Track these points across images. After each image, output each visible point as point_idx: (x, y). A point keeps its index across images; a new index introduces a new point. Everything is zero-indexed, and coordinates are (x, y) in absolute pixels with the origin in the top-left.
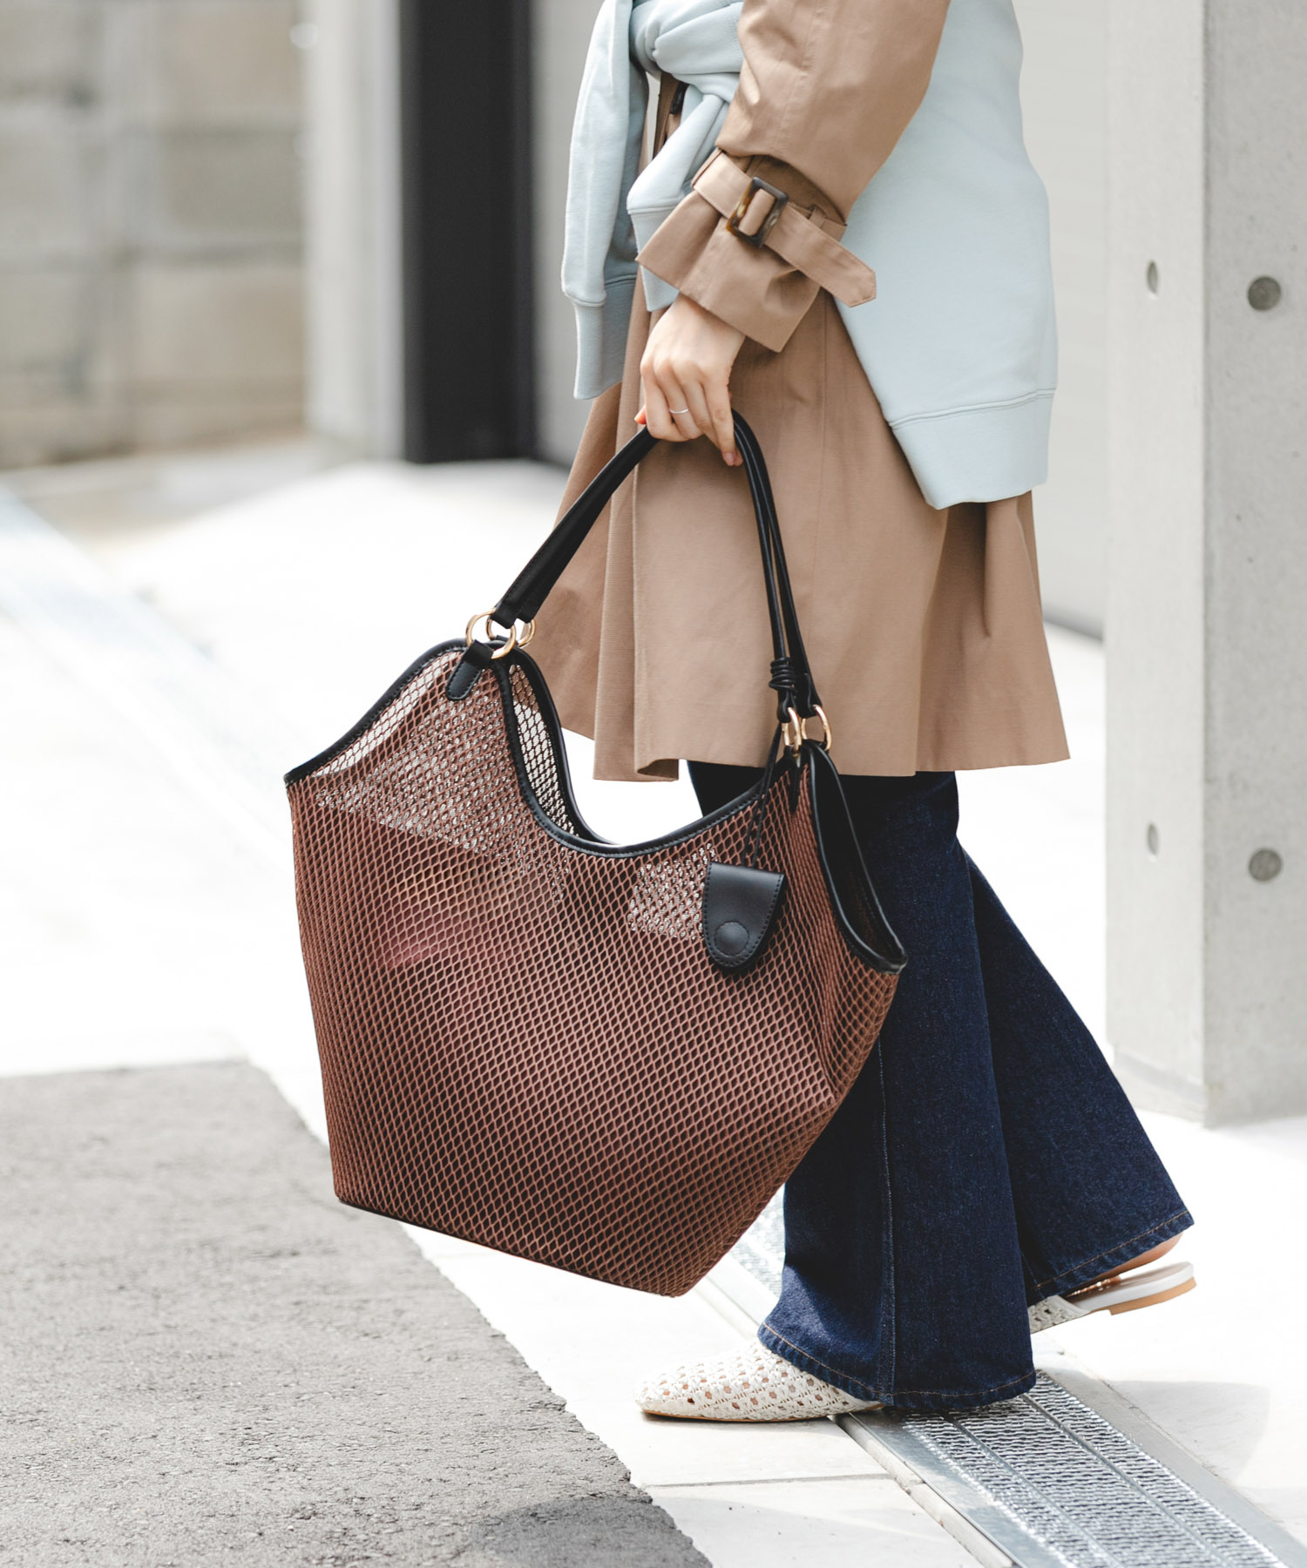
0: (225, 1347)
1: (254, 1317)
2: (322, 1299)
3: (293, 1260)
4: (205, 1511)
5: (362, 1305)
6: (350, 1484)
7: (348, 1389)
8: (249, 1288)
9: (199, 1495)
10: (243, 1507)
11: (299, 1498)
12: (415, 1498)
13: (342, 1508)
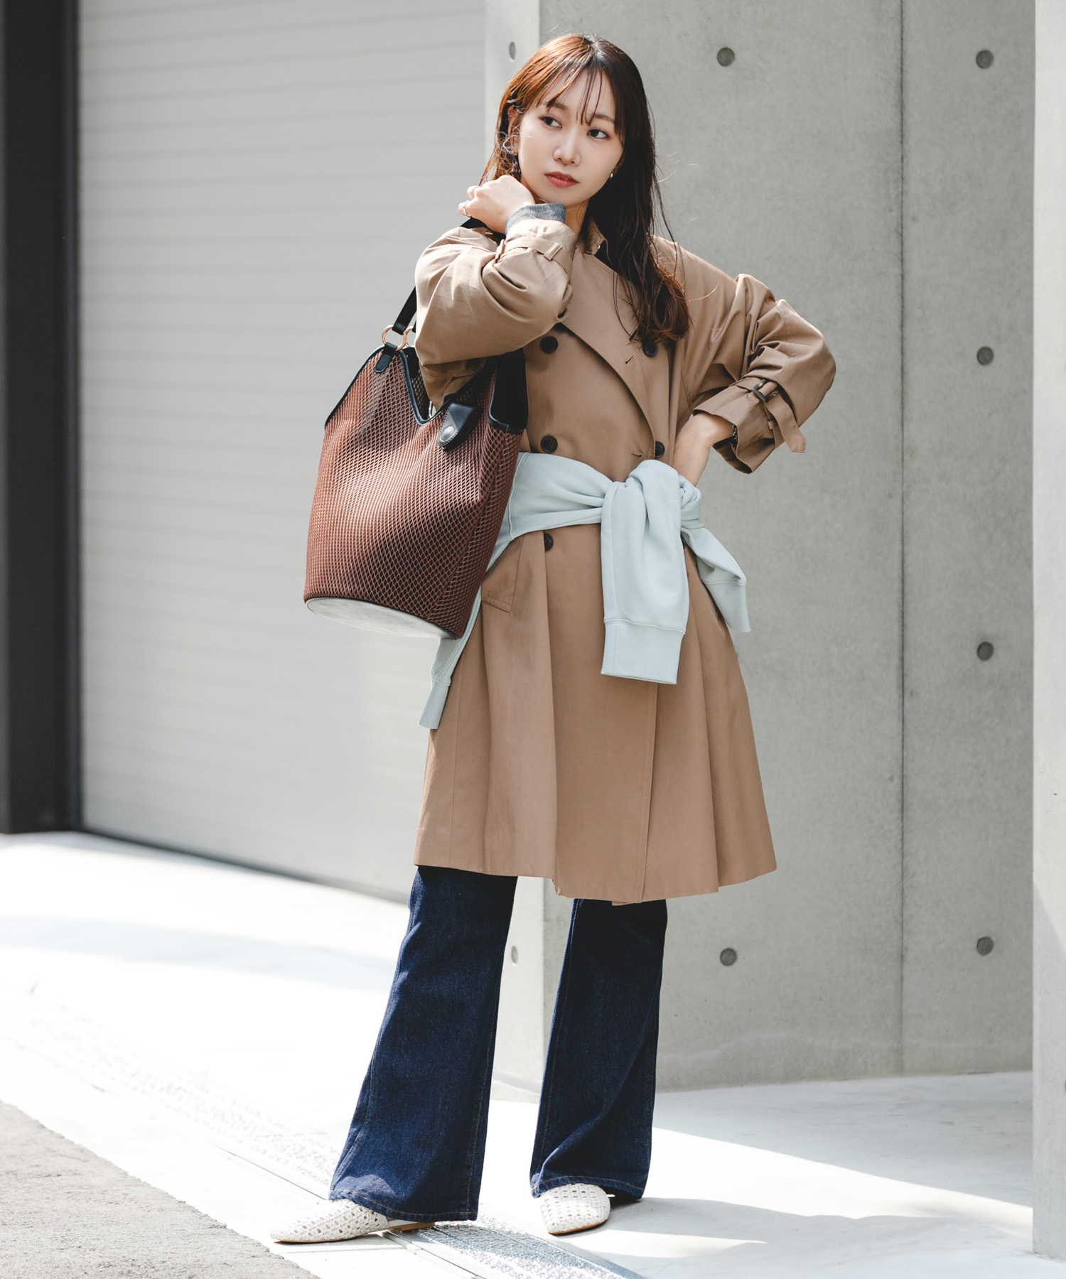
0: (36, 1209)
1: (48, 1198)
2: (82, 1191)
3: (59, 1177)
4: (54, 1266)
5: (104, 1192)
6: (125, 1255)
7: (109, 1222)
8: (40, 1188)
9: (48, 1260)
10: (73, 1264)
11: (100, 1261)
12: (160, 1259)
13: (124, 1263)
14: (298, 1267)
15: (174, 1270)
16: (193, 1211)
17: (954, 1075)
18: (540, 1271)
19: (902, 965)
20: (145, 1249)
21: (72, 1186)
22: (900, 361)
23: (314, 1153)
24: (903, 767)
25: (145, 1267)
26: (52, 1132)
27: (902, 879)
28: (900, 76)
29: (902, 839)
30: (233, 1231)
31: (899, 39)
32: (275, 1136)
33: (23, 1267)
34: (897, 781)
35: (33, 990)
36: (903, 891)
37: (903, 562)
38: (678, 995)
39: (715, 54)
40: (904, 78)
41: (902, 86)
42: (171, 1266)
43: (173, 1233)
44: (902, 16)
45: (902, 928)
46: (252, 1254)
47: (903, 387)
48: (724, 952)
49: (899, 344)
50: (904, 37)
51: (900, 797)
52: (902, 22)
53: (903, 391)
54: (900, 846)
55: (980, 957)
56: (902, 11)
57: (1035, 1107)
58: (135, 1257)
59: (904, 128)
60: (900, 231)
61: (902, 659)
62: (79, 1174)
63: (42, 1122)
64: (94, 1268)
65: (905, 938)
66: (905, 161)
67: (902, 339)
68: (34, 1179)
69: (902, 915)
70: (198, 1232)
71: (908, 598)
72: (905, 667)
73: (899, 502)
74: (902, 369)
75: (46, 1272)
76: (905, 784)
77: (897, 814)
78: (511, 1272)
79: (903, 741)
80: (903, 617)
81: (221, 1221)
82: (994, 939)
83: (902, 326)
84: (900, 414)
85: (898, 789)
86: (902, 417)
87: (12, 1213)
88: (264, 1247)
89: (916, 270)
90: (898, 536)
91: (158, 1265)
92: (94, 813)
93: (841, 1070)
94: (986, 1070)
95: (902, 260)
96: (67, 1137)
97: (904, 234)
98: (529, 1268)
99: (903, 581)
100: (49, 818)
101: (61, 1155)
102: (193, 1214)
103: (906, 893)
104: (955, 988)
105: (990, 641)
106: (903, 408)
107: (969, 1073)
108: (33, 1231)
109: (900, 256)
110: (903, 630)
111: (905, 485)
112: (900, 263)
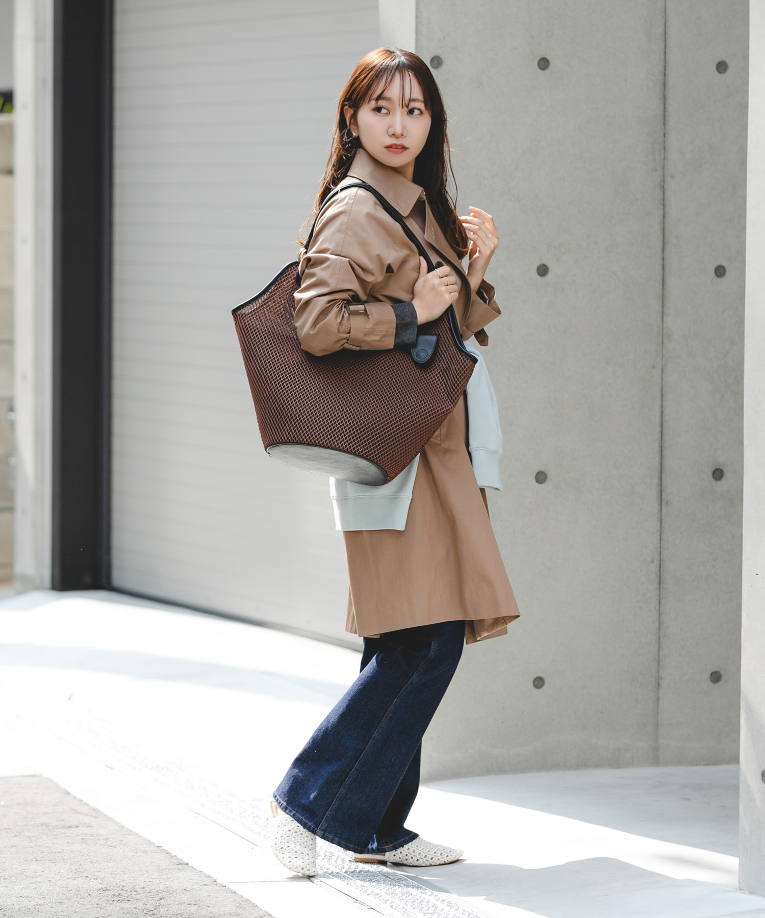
2: (92, 838)
3: (77, 828)
4: (68, 889)
5: (107, 839)
6: (117, 883)
7: (109, 860)
8: (63, 835)
9: (64, 886)
10: (81, 889)
11: (100, 886)
12: (142, 886)
13: (116, 888)
14: (235, 893)
15: (150, 894)
16: (167, 853)
17: (693, 765)
18: (401, 898)
19: (658, 690)
20: (132, 879)
21: (86, 834)
22: (662, 274)
23: (253, 814)
24: (660, 554)
25: (131, 891)
26: (75, 797)
27: (659, 631)
28: (663, 78)
29: (660, 603)
30: (192, 867)
31: (663, 52)
32: (227, 802)
33: (47, 890)
34: (656, 563)
35: (70, 698)
36: (659, 638)
37: (662, 412)
38: (504, 708)
39: (536, 62)
40: (666, 79)
41: (665, 85)
42: (148, 891)
43: (152, 868)
44: (665, 37)
45: (659, 665)
46: (205, 883)
47: (663, 292)
48: (535, 679)
49: (661, 263)
50: (667, 52)
51: (658, 574)
52: (665, 41)
53: (663, 295)
54: (658, 608)
55: (712, 685)
56: (665, 34)
57: (741, 789)
58: (124, 884)
59: (666, 113)
60: (662, 184)
61: (661, 479)
62: (91, 826)
63: (69, 790)
64: (95, 891)
65: (661, 671)
66: (666, 136)
67: (663, 259)
68: (60, 829)
69: (659, 655)
70: (169, 868)
71: (665, 437)
72: (663, 485)
73: (660, 371)
74: (663, 279)
75: (63, 894)
76: (662, 566)
77: (656, 586)
78: (381, 898)
79: (661, 535)
80: (661, 450)
81: (185, 860)
82: (722, 672)
83: (663, 250)
84: (661, 310)
85: (657, 569)
86: (663, 312)
87: (43, 852)
88: (213, 878)
89: (673, 212)
90: (659, 395)
91: (140, 890)
92: (119, 577)
93: (615, 761)
94: (716, 763)
95: (664, 205)
96: (85, 800)
97: (666, 187)
98: (393, 895)
99: (662, 426)
100: (87, 580)
101: (80, 813)
102: (167, 855)
103: (662, 640)
104: (695, 706)
105: (721, 467)
106: (663, 307)
107: (704, 765)
108: (56, 865)
109: (662, 202)
110: (661, 460)
111: (664, 359)
112: (662, 207)
